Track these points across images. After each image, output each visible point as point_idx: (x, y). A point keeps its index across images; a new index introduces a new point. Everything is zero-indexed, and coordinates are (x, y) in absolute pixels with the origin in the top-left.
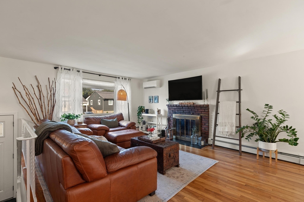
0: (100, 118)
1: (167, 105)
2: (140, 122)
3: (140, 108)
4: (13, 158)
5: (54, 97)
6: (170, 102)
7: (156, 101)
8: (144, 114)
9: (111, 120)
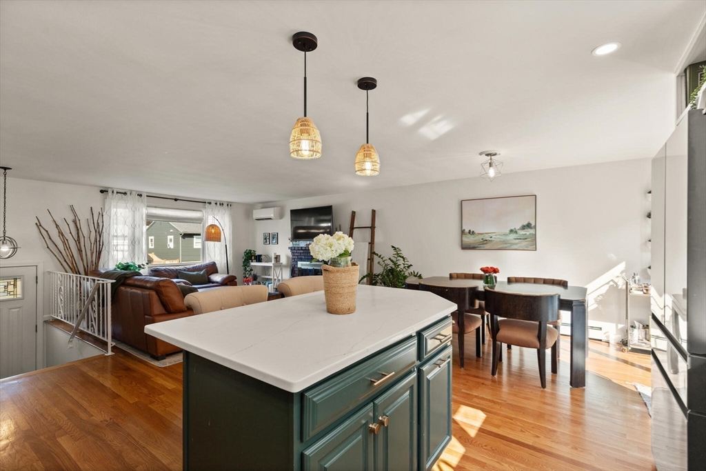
0: (177, 270)
1: (289, 248)
2: (247, 276)
3: (247, 254)
4: (36, 331)
5: (100, 237)
6: (294, 243)
7: (274, 241)
8: (254, 264)
9: (195, 273)
